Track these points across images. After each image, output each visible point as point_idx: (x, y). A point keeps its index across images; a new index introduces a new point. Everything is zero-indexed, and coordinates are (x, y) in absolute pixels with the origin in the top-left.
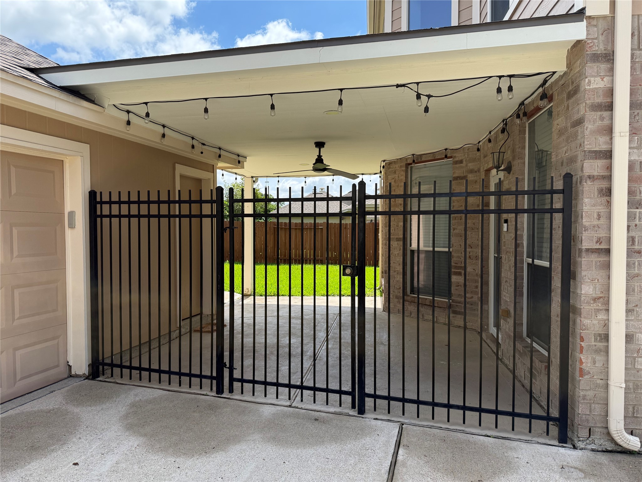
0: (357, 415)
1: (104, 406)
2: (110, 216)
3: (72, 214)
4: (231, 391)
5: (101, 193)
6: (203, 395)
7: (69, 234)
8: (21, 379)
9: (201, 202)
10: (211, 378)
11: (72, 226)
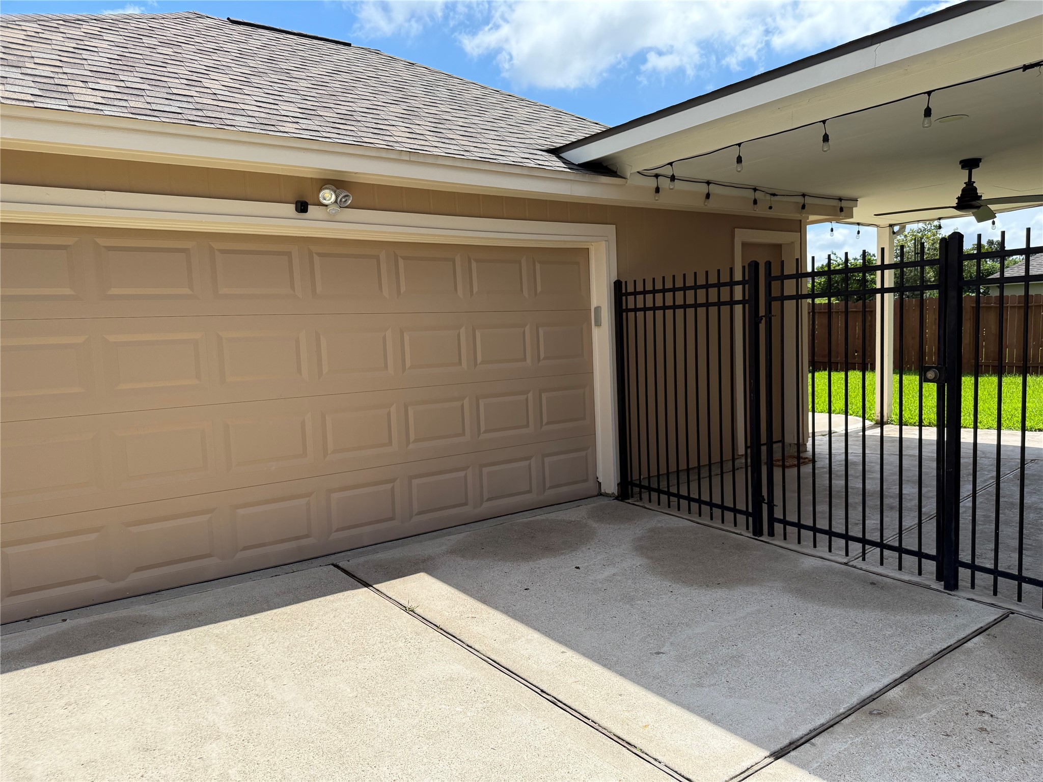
0: (942, 590)
1: (622, 526)
2: (636, 310)
3: (598, 309)
4: (771, 533)
5: (626, 282)
6: (737, 534)
7: (596, 332)
8: (551, 488)
9: (732, 284)
10: (746, 513)
11: (598, 324)
